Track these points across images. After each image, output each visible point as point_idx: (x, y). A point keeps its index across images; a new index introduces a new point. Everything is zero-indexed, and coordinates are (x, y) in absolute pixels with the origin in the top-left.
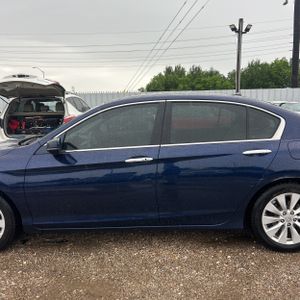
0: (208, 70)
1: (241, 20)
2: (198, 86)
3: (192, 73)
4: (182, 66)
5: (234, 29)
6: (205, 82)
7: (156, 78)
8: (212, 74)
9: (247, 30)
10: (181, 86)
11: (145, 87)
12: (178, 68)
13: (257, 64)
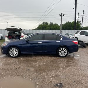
1: (62, 13)
2: (52, 28)
3: (50, 24)
5: (60, 15)
6: (54, 27)
7: (40, 25)
9: (63, 15)
10: (47, 28)
11: (37, 27)
12: (46, 23)
13: (68, 22)
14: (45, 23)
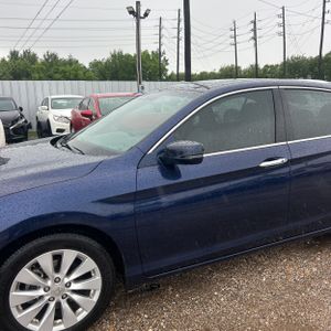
0: (66, 57)
1: (138, 3)
2: (57, 76)
3: (46, 60)
4: (33, 51)
6: (64, 72)
8: (71, 62)
9: (146, 15)
10: (36, 75)
12: (27, 53)
13: (121, 54)
14: (21, 53)
